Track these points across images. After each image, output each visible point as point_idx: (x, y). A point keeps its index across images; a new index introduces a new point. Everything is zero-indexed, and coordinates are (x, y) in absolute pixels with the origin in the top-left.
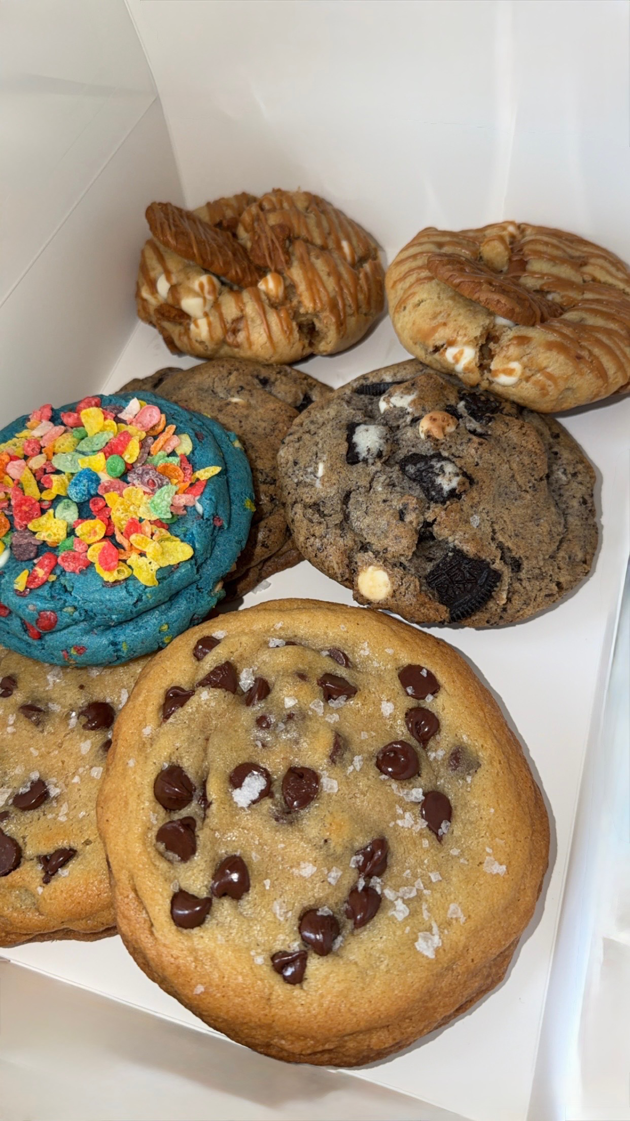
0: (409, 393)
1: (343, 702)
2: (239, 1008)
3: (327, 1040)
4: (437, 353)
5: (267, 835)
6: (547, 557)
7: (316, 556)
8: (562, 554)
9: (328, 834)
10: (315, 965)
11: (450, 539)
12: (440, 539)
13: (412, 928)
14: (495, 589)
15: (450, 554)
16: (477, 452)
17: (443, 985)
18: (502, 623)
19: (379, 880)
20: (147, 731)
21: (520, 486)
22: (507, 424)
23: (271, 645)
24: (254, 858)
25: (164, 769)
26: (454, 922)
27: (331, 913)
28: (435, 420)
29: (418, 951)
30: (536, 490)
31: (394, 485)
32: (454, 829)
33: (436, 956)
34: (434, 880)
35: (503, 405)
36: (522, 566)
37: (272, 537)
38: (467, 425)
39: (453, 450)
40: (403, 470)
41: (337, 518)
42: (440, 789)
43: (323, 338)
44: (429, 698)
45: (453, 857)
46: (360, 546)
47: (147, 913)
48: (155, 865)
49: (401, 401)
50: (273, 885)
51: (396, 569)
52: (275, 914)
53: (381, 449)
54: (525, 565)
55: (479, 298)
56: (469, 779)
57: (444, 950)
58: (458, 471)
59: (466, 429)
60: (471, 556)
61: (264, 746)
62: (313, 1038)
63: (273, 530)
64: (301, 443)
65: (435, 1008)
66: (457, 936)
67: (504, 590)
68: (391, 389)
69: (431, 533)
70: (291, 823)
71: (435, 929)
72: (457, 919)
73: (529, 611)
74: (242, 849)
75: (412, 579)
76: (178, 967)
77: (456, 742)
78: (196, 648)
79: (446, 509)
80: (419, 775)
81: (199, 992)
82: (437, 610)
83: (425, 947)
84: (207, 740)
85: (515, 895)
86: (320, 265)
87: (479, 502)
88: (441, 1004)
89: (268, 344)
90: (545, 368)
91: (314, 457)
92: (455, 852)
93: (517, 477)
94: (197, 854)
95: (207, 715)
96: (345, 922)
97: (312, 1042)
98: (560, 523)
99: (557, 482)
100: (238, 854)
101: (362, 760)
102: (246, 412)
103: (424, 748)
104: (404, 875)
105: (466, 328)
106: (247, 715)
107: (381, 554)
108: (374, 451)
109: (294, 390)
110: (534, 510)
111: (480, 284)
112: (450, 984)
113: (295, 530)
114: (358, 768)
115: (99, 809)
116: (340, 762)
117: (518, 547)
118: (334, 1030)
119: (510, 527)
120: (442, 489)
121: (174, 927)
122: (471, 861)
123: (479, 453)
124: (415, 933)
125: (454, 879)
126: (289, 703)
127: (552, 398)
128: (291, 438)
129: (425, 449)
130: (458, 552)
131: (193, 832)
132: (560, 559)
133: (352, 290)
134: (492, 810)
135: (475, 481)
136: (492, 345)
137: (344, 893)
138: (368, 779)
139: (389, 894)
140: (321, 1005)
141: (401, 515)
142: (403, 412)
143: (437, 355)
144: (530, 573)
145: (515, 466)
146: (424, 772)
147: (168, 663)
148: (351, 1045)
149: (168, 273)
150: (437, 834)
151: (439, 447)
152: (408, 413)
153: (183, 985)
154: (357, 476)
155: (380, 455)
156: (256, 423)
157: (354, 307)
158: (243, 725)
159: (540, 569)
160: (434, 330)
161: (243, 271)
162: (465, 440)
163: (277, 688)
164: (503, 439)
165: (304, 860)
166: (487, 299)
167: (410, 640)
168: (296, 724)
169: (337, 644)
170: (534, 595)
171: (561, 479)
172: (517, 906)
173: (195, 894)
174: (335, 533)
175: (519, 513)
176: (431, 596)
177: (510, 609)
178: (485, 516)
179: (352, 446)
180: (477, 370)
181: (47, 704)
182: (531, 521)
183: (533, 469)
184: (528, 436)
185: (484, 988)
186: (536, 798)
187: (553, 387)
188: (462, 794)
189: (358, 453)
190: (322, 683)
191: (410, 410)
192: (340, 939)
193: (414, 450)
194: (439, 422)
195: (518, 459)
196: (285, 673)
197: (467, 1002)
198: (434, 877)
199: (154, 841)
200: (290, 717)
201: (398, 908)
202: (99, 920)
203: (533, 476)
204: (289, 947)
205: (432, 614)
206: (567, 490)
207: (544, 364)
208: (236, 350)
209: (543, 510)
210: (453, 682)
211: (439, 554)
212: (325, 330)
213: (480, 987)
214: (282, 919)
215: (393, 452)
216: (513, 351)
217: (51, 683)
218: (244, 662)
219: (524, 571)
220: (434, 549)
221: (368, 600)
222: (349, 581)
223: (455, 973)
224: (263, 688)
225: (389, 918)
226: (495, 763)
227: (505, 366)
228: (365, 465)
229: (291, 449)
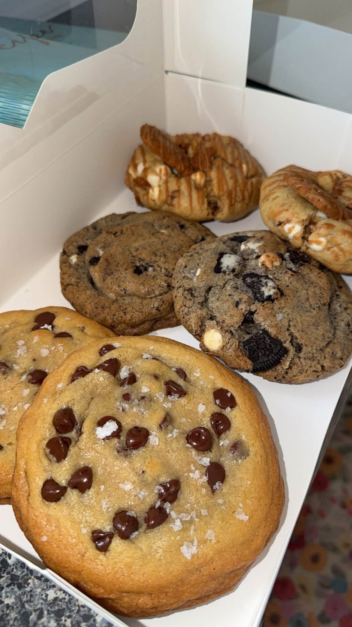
0: (258, 242)
1: (176, 398)
2: (64, 557)
3: (112, 592)
4: (280, 226)
5: (110, 460)
6: (319, 348)
7: (184, 317)
8: (328, 350)
9: (145, 468)
10: (117, 544)
11: (263, 324)
12: (257, 322)
13: (181, 538)
14: (283, 358)
15: (261, 332)
16: (289, 279)
17: (192, 578)
18: (284, 380)
19: (169, 505)
20: (60, 386)
21: (311, 305)
22: (311, 270)
23: (144, 357)
24: (99, 471)
25: (63, 408)
26: (208, 542)
27: (136, 516)
28: (269, 256)
29: (182, 553)
30: (319, 310)
31: (237, 288)
32: (223, 488)
33: (192, 559)
34: (203, 514)
35: (312, 261)
36: (302, 350)
37: (164, 306)
38: (288, 265)
39: (276, 276)
40: (244, 280)
41: (201, 299)
42: (221, 463)
43: (221, 212)
44: (228, 409)
45: (219, 504)
46: (210, 316)
47: (29, 487)
48: (41, 460)
49: (252, 245)
50: (105, 490)
51: (227, 333)
52: (101, 506)
53: (235, 268)
54: (304, 349)
55: (308, 196)
56: (240, 461)
57: (198, 557)
58: (275, 286)
59: (286, 267)
60: (273, 336)
61: (123, 410)
62: (104, 588)
63: (165, 302)
64: (192, 258)
65: (183, 592)
66: (208, 551)
67: (288, 361)
68: (249, 239)
69: (252, 319)
70: (126, 456)
71: (196, 543)
72: (210, 540)
73: (301, 378)
74: (94, 464)
75: (235, 341)
76: (36, 522)
77: (238, 438)
78: (101, 349)
79: (263, 306)
80: (211, 451)
81: (44, 540)
82: (246, 362)
83: (186, 551)
84: (92, 399)
85: (251, 537)
86: (227, 172)
87: (284, 307)
88: (188, 591)
89: (189, 208)
90: (340, 244)
91: (197, 266)
92: (220, 501)
93: (311, 299)
94: (66, 459)
95: (96, 385)
96: (143, 524)
97: (102, 591)
98: (331, 332)
99: (334, 311)
100: (90, 466)
101: (178, 433)
102: (167, 238)
103: (218, 437)
104: (186, 506)
105: (298, 214)
106: (119, 391)
107: (221, 323)
108: (231, 268)
109: (197, 233)
110: (316, 320)
111: (311, 189)
112: (197, 580)
113: (176, 302)
114: (175, 436)
115: (21, 422)
116: (165, 430)
117: (302, 338)
118: (117, 586)
119: (299, 325)
120: (264, 294)
121: (41, 499)
122: (229, 509)
123: (290, 280)
124: (182, 541)
125: (215, 517)
126: (145, 390)
127: (341, 263)
128: (188, 254)
129: (260, 271)
130: (265, 332)
131: (68, 447)
132: (326, 352)
133: (242, 188)
134: (249, 482)
135: (285, 294)
136: (311, 227)
137: (146, 507)
138: (179, 444)
139: (173, 514)
140: (113, 568)
141: (237, 304)
142: (253, 252)
143: (279, 227)
144: (306, 355)
145: (310, 293)
146: (214, 450)
147: (83, 353)
148: (126, 599)
149: (145, 162)
150: (212, 488)
151: (267, 272)
152: (255, 253)
153: (37, 534)
154: (218, 279)
155: (233, 270)
156: (170, 245)
157: (241, 198)
158: (115, 396)
159: (313, 354)
160: (281, 212)
161: (185, 168)
162: (283, 272)
163: (140, 380)
164: (307, 277)
165: (128, 480)
166: (312, 198)
167: (226, 375)
168: (145, 402)
169: (182, 367)
170: (306, 368)
171: (337, 309)
172: (251, 545)
173: (59, 482)
174: (197, 307)
175: (307, 319)
176: (244, 353)
177: (290, 373)
178: (286, 315)
179: (219, 263)
180: (300, 239)
181: (12, 364)
182: (313, 326)
183: (321, 297)
184: (322, 278)
185: (218, 590)
186: (279, 484)
187: (342, 256)
188: (234, 469)
189: (221, 268)
190: (167, 384)
191: (257, 251)
192: (137, 533)
193: (253, 271)
194: (271, 258)
195: (313, 290)
196: (147, 373)
197: (205, 596)
198: (204, 512)
199: (45, 447)
200: (143, 398)
201: (176, 524)
202: (4, 490)
203: (320, 301)
204: (104, 528)
205: (242, 363)
206: (340, 316)
207: (339, 242)
208: (171, 208)
209: (322, 322)
210: (245, 404)
211: (255, 332)
212: (222, 206)
213: (216, 589)
214: (105, 510)
215: (241, 271)
216: (323, 231)
217: (18, 354)
218: (126, 363)
219: (303, 353)
220: (252, 328)
221: (207, 349)
222: (199, 336)
223: (201, 574)
224: (132, 379)
225: (169, 528)
226: (258, 456)
227: (317, 239)
228: (224, 275)
229: (185, 259)
